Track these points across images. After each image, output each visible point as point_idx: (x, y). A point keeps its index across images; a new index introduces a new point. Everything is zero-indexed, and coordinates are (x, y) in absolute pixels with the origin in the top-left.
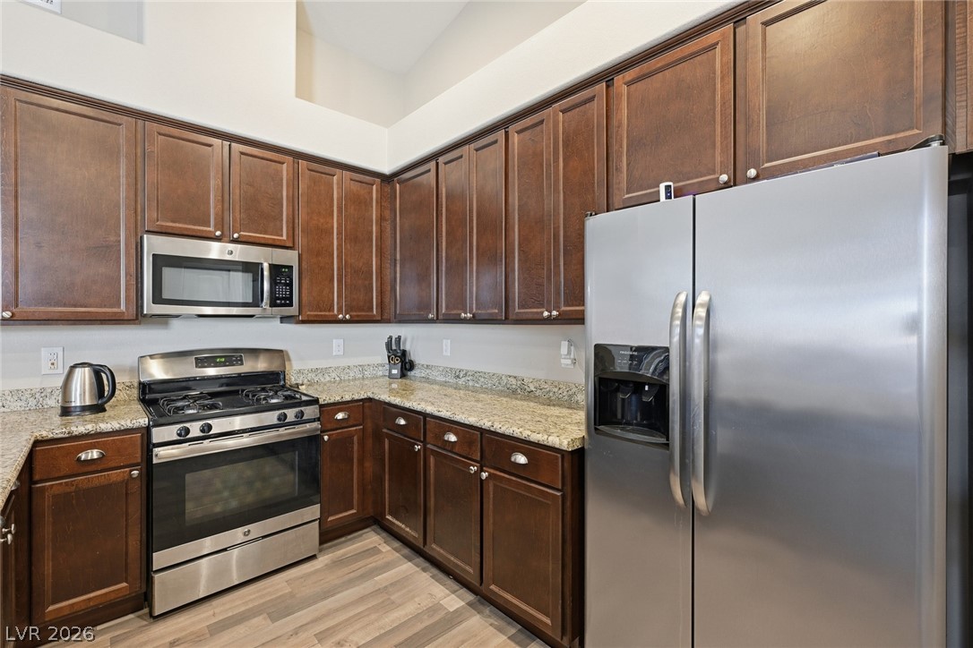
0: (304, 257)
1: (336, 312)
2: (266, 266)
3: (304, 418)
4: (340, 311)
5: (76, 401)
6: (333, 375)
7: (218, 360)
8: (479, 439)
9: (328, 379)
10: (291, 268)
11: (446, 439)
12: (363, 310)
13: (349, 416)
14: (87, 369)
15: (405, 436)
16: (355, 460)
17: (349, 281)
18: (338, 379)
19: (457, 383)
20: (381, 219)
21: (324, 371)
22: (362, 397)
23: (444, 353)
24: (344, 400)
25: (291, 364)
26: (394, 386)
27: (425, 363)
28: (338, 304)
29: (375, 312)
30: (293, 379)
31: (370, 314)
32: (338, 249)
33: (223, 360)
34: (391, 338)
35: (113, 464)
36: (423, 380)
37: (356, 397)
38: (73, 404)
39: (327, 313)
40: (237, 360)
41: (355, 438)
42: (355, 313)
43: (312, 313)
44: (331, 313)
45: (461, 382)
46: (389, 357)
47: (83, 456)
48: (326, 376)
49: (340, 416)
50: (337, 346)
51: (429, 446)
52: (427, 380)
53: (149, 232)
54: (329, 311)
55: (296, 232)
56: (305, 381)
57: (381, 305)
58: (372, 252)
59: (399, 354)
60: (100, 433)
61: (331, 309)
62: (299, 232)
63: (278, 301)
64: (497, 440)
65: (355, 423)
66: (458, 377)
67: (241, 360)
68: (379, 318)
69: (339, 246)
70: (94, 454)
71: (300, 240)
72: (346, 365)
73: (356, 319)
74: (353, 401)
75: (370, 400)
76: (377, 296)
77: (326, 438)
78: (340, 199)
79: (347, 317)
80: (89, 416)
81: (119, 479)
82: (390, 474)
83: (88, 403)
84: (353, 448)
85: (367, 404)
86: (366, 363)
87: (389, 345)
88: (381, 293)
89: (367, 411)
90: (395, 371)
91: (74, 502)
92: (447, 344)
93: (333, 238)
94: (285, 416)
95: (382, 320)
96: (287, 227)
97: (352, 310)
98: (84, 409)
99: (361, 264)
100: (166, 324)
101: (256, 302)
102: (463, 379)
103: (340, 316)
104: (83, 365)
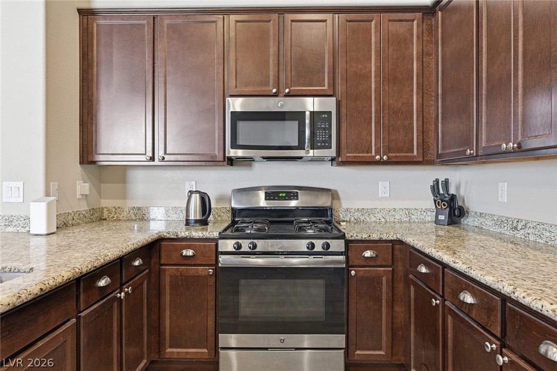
0: (344, 103)
1: (373, 153)
2: (308, 113)
3: (329, 250)
4: (378, 152)
5: (192, 217)
6: (379, 216)
7: (281, 195)
8: (499, 308)
9: (373, 219)
10: (330, 113)
11: (462, 298)
12: (402, 151)
13: (377, 256)
14: (198, 195)
15: (428, 287)
16: (384, 302)
17: (387, 122)
18: (383, 220)
19: (514, 236)
20: (422, 55)
21: (370, 212)
22: (391, 238)
23: (500, 199)
24: (371, 238)
25: (340, 203)
26: (441, 233)
27: (479, 211)
28: (375, 145)
29: (415, 153)
30: (341, 217)
31: (410, 154)
32: (375, 91)
33: (284, 195)
34: (437, 181)
35: (199, 262)
36: (476, 230)
37: (385, 237)
38: (190, 218)
39: (366, 155)
40: (294, 196)
41: (384, 279)
42: (394, 155)
43: (350, 155)
44: (369, 155)
45: (519, 235)
46: (435, 201)
47: (185, 253)
48: (372, 216)
49: (368, 254)
50: (383, 188)
51: (446, 303)
52: (480, 230)
53: (232, 96)
54: (367, 153)
55: (337, 82)
56: (352, 219)
57: (423, 145)
58: (412, 91)
59: (447, 199)
60: (192, 238)
61: (369, 151)
62: (339, 80)
63: (319, 144)
64: (522, 316)
65: (383, 263)
66: (516, 228)
67: (297, 196)
68: (421, 160)
69: (378, 89)
70: (190, 253)
71: (340, 88)
72: (391, 207)
73: (394, 160)
74: (380, 241)
75: (400, 242)
76: (418, 136)
77: (353, 273)
78: (379, 42)
79: (385, 158)
80: (199, 227)
81: (203, 274)
82: (415, 325)
83: (198, 218)
84: (381, 288)
85: (397, 246)
86: (414, 208)
87: (435, 189)
88: (423, 132)
89: (397, 253)
90: (442, 217)
91: (180, 283)
92: (503, 187)
93: (371, 83)
94: (313, 246)
95: (424, 161)
96: (329, 77)
97: (390, 152)
98: (196, 221)
99: (400, 104)
100: (250, 165)
101: (301, 147)
102: (522, 232)
103: (378, 157)
104: (197, 192)
